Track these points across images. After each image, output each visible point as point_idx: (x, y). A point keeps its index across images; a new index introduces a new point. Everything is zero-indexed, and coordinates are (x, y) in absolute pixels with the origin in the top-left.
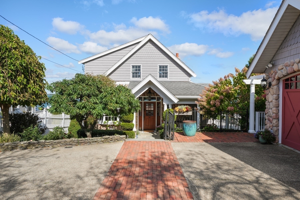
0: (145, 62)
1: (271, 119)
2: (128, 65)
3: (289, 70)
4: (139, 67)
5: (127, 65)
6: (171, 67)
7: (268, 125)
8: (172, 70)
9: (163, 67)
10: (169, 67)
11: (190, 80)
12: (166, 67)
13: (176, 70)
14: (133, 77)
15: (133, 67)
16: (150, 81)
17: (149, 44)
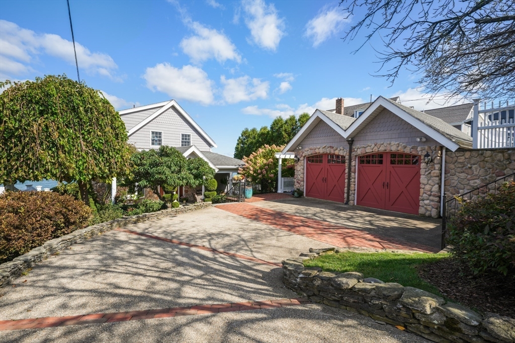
0: (167, 129)
1: (299, 182)
2: (148, 130)
3: (312, 152)
4: (160, 133)
5: (146, 130)
6: (194, 137)
7: (297, 186)
8: (194, 139)
9: (186, 135)
10: (191, 137)
11: (211, 150)
12: (189, 136)
13: (198, 140)
14: (153, 144)
15: (153, 133)
16: (194, 151)
17: (171, 110)
